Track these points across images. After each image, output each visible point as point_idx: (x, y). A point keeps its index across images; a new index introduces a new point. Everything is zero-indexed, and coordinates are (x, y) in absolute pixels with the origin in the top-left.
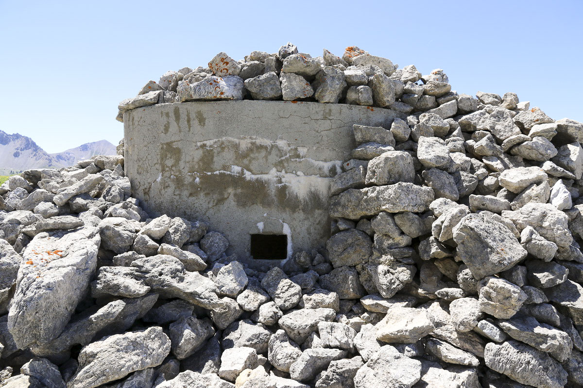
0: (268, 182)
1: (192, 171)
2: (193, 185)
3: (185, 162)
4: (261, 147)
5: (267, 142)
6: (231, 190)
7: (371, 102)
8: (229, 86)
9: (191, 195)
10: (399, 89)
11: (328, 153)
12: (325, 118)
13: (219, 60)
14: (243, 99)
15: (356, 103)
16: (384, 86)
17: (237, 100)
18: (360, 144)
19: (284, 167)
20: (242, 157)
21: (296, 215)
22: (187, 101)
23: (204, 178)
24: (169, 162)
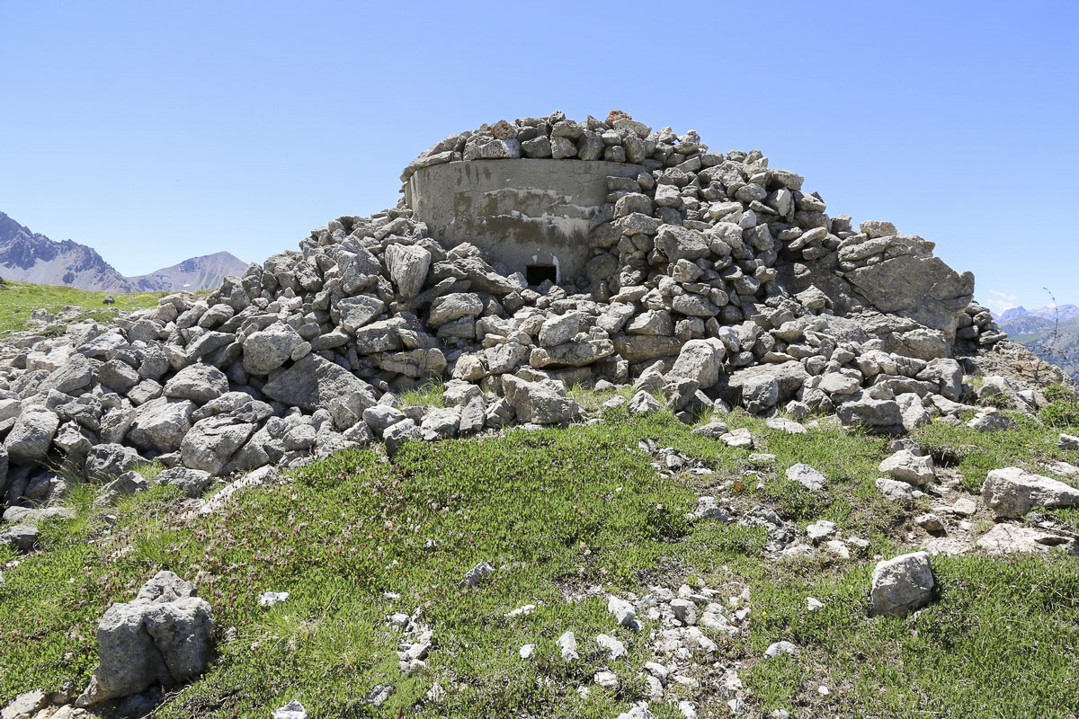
0: (541, 223)
1: (480, 215)
2: (481, 226)
3: (475, 208)
4: (536, 195)
5: (540, 192)
6: (511, 230)
7: (624, 159)
8: (509, 147)
9: (479, 234)
10: (650, 148)
11: (588, 200)
12: (586, 173)
13: (500, 125)
14: (521, 157)
15: (611, 160)
16: (633, 146)
17: (515, 158)
18: (613, 191)
19: (553, 212)
20: (521, 204)
21: (563, 249)
22: (475, 159)
23: (490, 220)
24: (462, 208)
